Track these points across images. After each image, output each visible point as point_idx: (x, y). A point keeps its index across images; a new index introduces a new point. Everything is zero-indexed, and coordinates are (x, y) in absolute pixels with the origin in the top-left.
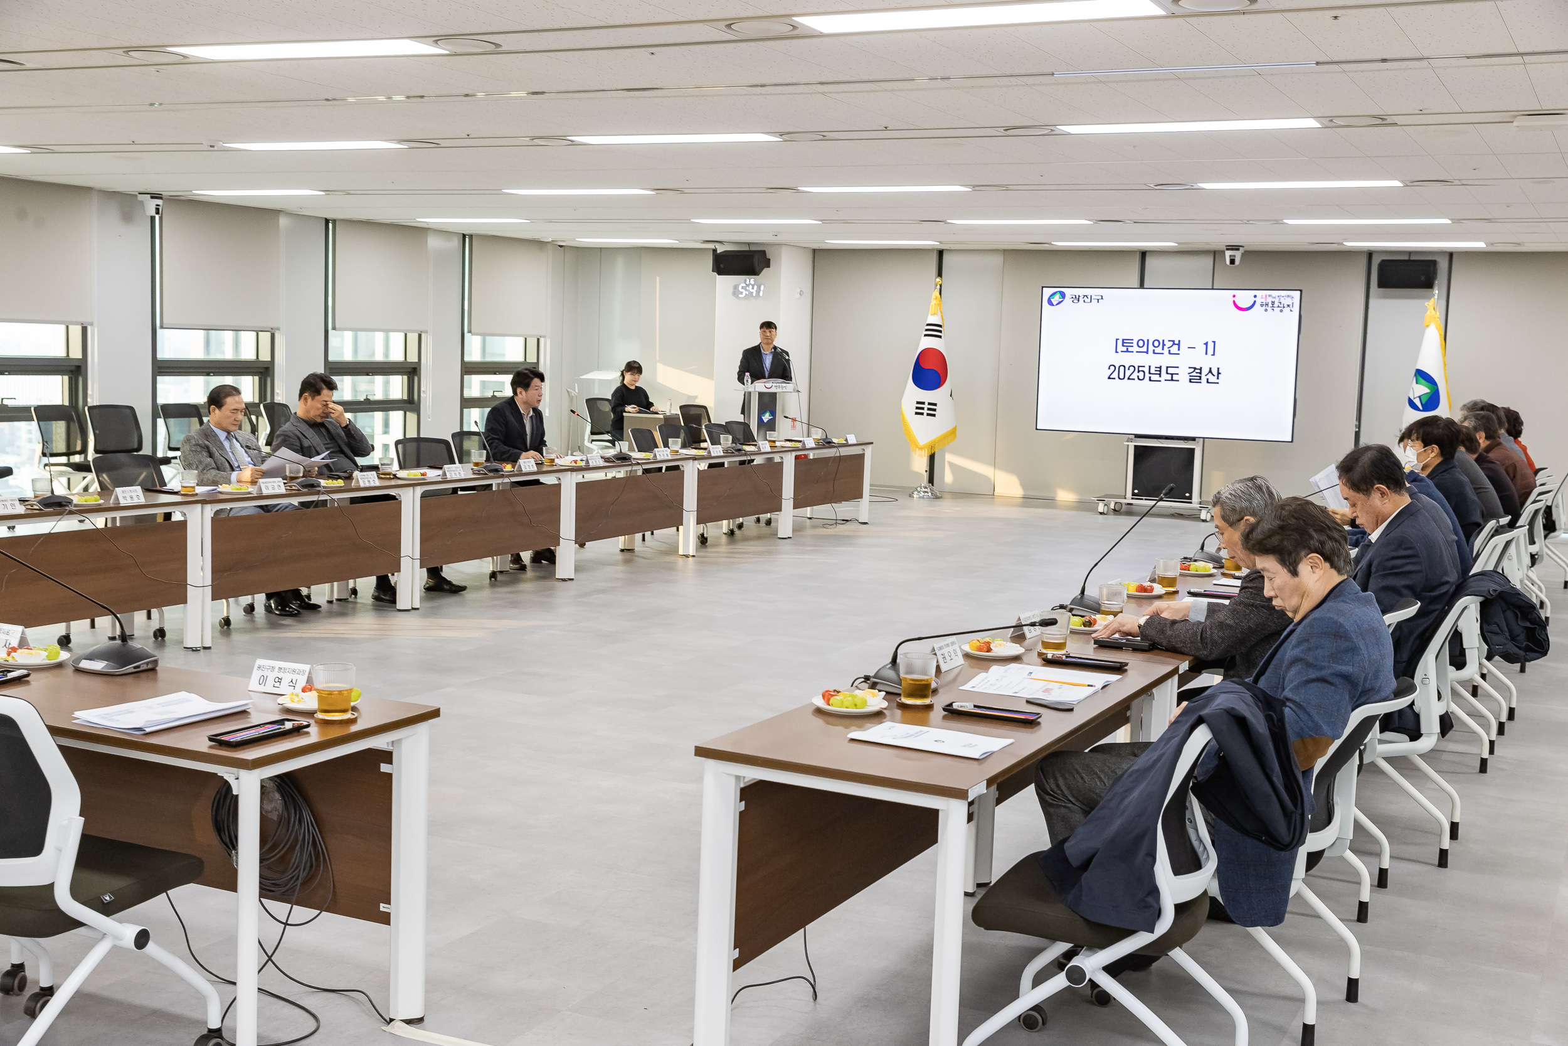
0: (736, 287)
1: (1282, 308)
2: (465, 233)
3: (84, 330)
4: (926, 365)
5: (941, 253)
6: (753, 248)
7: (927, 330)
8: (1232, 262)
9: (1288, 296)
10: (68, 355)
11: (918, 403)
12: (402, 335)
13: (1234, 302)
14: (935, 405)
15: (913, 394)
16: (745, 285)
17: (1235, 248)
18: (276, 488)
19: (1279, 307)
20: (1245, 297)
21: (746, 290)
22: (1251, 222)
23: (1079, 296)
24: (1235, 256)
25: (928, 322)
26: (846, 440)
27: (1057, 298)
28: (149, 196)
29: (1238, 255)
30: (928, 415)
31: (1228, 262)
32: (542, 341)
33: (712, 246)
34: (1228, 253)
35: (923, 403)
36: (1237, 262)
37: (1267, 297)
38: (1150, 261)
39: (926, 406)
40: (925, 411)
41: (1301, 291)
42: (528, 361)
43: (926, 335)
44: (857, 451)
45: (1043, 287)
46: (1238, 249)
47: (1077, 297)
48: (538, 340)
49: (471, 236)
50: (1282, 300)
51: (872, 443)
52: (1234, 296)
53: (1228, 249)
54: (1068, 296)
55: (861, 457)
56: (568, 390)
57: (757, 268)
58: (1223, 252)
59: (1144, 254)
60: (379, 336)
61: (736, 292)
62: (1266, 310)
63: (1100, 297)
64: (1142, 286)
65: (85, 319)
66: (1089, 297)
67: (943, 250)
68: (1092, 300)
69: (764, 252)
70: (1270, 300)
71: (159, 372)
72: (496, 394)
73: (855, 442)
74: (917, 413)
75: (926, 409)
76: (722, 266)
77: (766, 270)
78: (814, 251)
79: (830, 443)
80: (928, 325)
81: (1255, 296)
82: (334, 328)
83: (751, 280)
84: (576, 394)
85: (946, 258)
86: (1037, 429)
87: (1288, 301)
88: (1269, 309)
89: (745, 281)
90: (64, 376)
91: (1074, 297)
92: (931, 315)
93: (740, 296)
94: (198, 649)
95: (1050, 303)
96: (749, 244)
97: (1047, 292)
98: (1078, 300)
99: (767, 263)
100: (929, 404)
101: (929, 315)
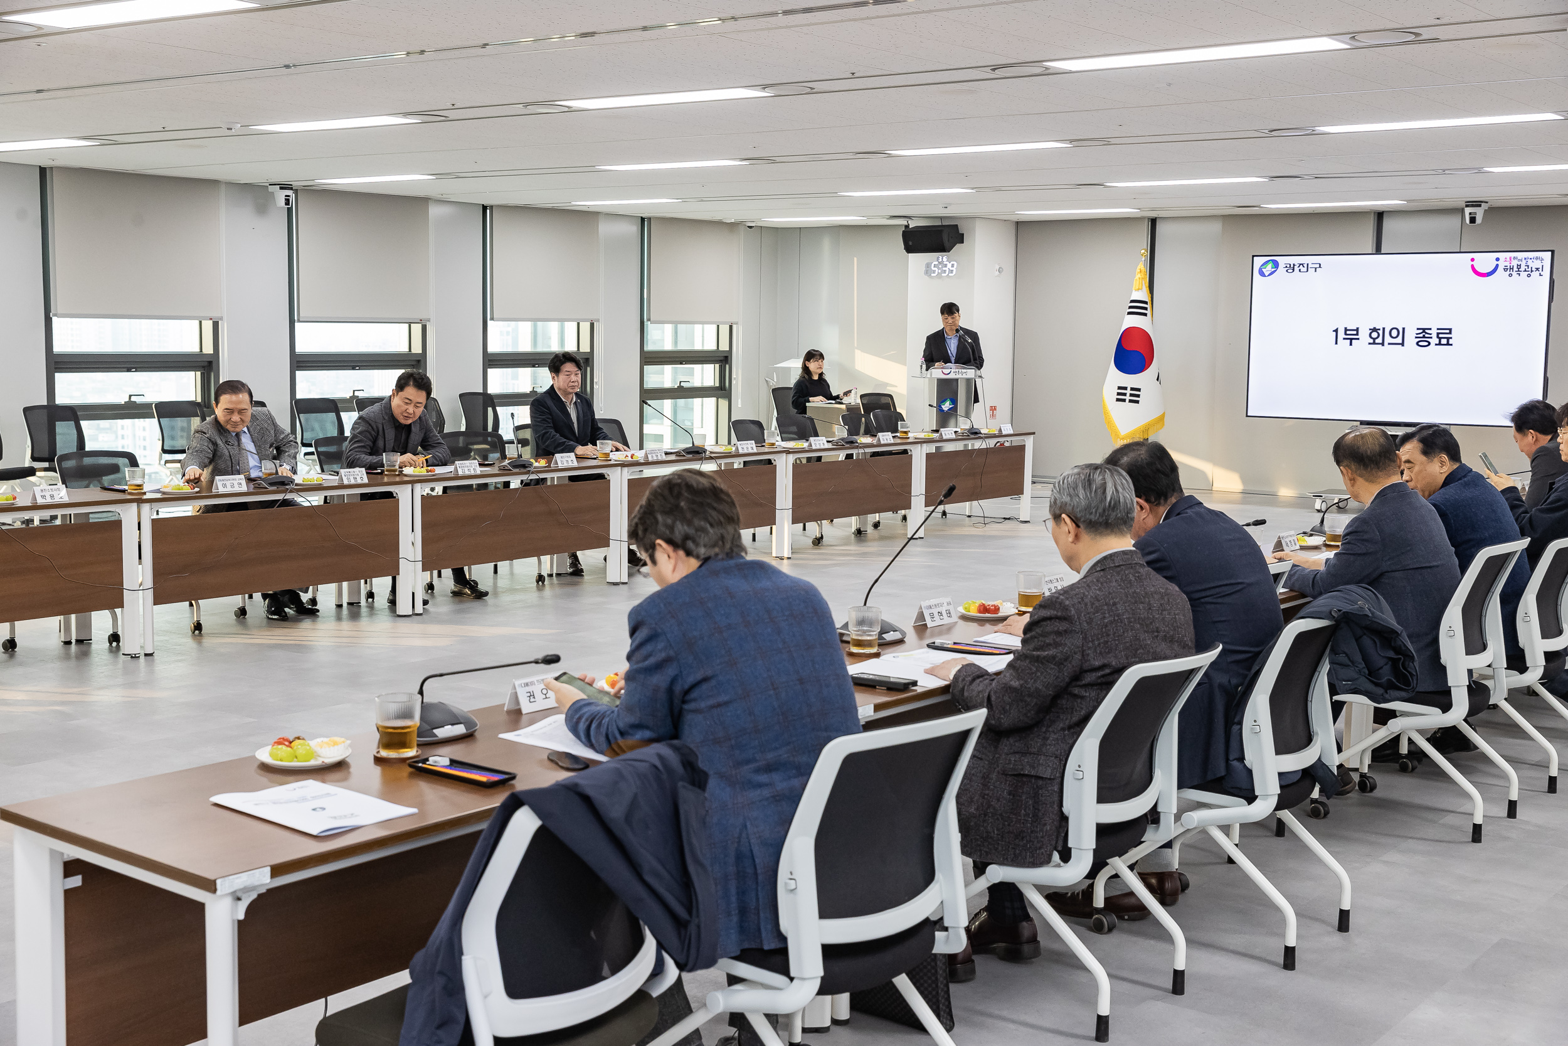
0: (928, 266)
1: (1529, 272)
2: (643, 216)
3: (216, 326)
4: (1134, 345)
5: (1154, 222)
6: (946, 223)
7: (1130, 307)
8: (1473, 220)
9: (1537, 258)
10: (201, 351)
11: (1119, 388)
12: (575, 324)
13: (1472, 266)
14: (1139, 390)
15: (1116, 378)
16: (937, 263)
17: (1477, 204)
18: (236, 485)
19: (1525, 271)
20: (1485, 262)
21: (939, 269)
22: (1447, 172)
23: (1294, 265)
24: (1475, 213)
25: (1132, 299)
26: (1000, 430)
27: (1269, 268)
28: (278, 186)
29: (1479, 213)
30: (1131, 401)
31: (1468, 221)
32: (734, 327)
33: (904, 222)
34: (1468, 211)
35: (1125, 388)
36: (1479, 220)
37: (1512, 260)
38: (1388, 224)
39: (1128, 392)
40: (1128, 398)
41: (1553, 252)
42: (720, 349)
43: (1129, 313)
44: (1017, 441)
45: (1253, 256)
46: (1480, 206)
47: (1292, 266)
48: (731, 327)
49: (649, 219)
50: (1530, 263)
51: (1034, 433)
52: (1473, 260)
53: (1467, 206)
54: (1282, 265)
55: (1022, 449)
56: (767, 379)
57: (947, 244)
58: (1462, 211)
59: (1380, 216)
60: (554, 327)
61: (928, 271)
62: (1510, 275)
63: (1318, 266)
64: (1378, 250)
65: (215, 315)
66: (1305, 266)
67: (1156, 218)
68: (1309, 269)
69: (956, 226)
70: (1515, 263)
71: (297, 367)
72: (682, 384)
73: (1011, 432)
74: (1118, 400)
75: (1128, 395)
76: (910, 243)
77: (958, 246)
78: (1017, 223)
79: (976, 433)
80: (1132, 301)
81: (1498, 259)
82: (492, 319)
83: (943, 257)
84: (775, 383)
85: (1161, 228)
86: (1247, 416)
87: (1538, 264)
88: (1514, 273)
89: (938, 258)
90: (197, 372)
91: (1288, 266)
92: (1136, 290)
93: (932, 275)
94: (137, 655)
95: (1262, 274)
96: (941, 218)
97: (1259, 261)
98: (1293, 270)
99: (960, 239)
100: (1132, 389)
101: (1134, 291)
